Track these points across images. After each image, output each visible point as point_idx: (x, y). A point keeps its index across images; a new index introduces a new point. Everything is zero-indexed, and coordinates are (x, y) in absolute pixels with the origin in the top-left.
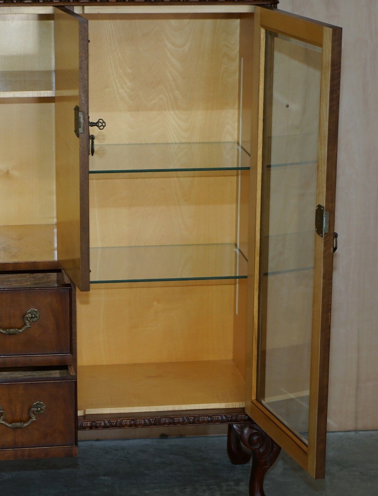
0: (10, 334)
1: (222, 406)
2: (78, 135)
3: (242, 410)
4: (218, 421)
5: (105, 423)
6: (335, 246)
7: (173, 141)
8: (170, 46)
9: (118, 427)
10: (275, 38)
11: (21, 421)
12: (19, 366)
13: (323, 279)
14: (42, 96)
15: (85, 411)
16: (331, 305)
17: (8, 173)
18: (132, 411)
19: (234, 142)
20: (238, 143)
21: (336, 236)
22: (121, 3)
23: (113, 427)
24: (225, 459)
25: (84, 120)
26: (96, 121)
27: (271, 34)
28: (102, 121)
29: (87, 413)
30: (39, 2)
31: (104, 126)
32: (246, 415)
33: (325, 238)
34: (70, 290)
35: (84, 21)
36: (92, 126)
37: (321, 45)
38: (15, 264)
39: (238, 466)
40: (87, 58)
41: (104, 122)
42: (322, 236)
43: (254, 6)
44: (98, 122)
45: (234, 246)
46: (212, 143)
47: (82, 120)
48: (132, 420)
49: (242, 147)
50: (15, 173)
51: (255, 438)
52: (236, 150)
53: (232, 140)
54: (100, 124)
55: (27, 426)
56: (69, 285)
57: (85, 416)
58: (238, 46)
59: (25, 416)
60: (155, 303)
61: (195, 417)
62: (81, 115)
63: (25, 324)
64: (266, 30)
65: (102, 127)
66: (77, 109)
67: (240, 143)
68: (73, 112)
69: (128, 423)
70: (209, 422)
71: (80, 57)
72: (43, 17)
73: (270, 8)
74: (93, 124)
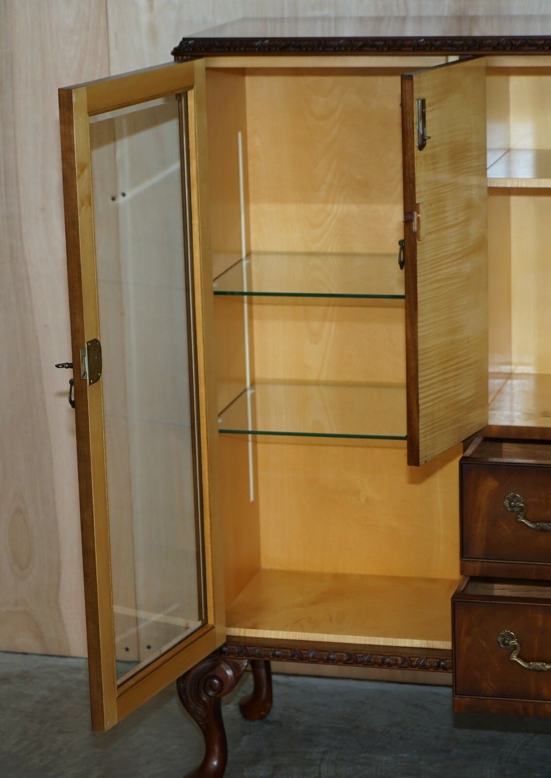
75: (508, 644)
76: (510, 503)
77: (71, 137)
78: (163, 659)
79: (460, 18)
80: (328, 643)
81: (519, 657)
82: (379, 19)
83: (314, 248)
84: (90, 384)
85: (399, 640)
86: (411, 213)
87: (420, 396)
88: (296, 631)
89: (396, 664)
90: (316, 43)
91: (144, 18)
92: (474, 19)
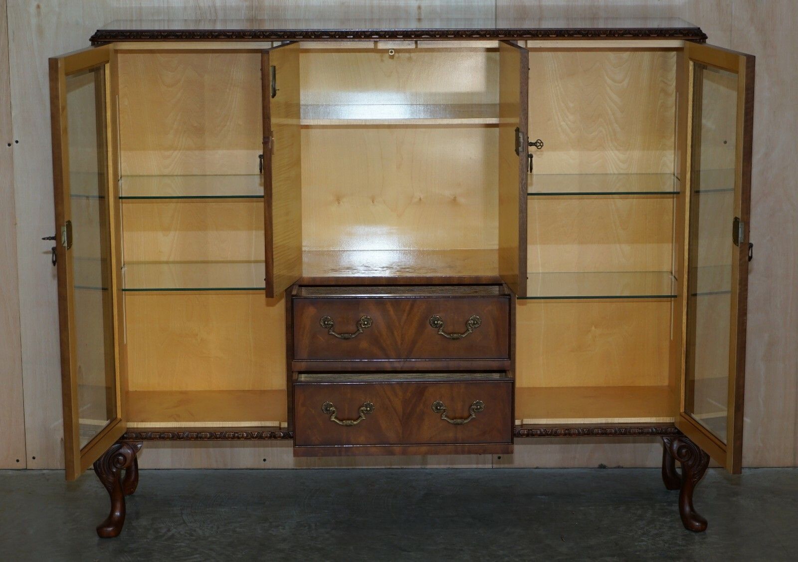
0: (454, 339)
1: (653, 420)
2: (518, 154)
3: (672, 425)
4: (648, 433)
5: (541, 431)
6: (750, 255)
7: (612, 172)
8: (609, 81)
9: (553, 435)
10: (704, 70)
11: (461, 418)
12: (461, 369)
13: (739, 285)
14: (488, 123)
15: (522, 421)
16: (746, 309)
17: (455, 199)
18: (567, 423)
19: (671, 174)
20: (674, 175)
21: (751, 246)
22: (561, 38)
23: (548, 435)
24: (661, 484)
25: (523, 139)
26: (534, 141)
27: (700, 67)
28: (540, 142)
29: (524, 423)
30: (486, 36)
31: (542, 146)
32: (676, 428)
33: (740, 248)
34: (510, 300)
35: (526, 51)
36: (531, 146)
37: (737, 72)
38: (459, 278)
39: (672, 491)
40: (527, 84)
41: (542, 142)
42: (738, 246)
43: (684, 41)
44: (536, 142)
45: (670, 274)
46: (649, 174)
47: (521, 140)
48: (566, 430)
49: (677, 178)
50: (462, 200)
51: (684, 451)
52: (673, 180)
53: (669, 172)
54: (538, 144)
55: (467, 423)
56: (509, 295)
57: (522, 425)
58: (675, 82)
59: (466, 414)
60: (593, 328)
61: (626, 429)
62: (521, 136)
63: (468, 330)
64: (694, 63)
65: (540, 147)
66: (517, 130)
67: (676, 174)
68: (514, 133)
69: (563, 432)
70: (639, 433)
71: (521, 83)
72: (489, 50)
73: (699, 42)
74: (532, 144)
75: (329, 410)
76: (324, 323)
77: (57, 89)
78: (99, 437)
79: (251, 20)
80: (194, 428)
81: (336, 418)
82: (198, 21)
83: (166, 172)
84: (68, 249)
85: (242, 422)
86: (268, 138)
87: (274, 253)
88: (171, 422)
89: (243, 437)
90: (187, 34)
91: (34, 21)
92: (262, 21)
